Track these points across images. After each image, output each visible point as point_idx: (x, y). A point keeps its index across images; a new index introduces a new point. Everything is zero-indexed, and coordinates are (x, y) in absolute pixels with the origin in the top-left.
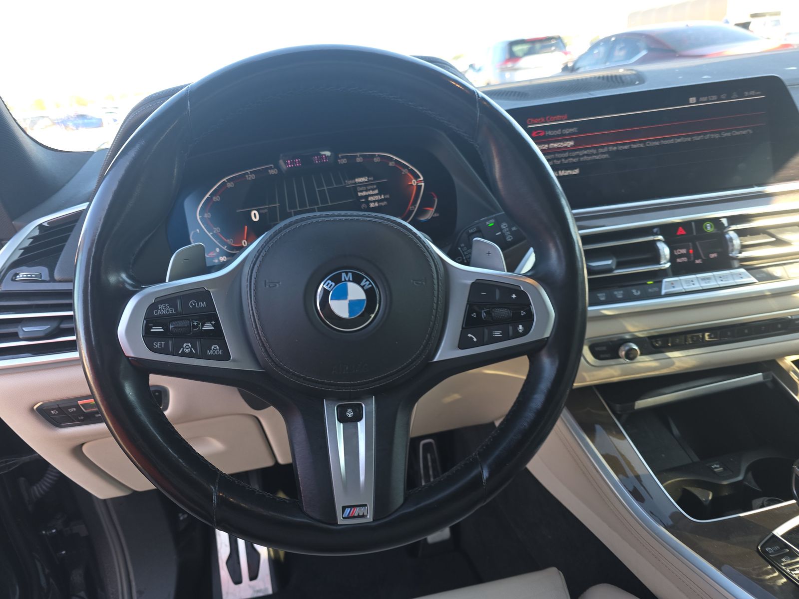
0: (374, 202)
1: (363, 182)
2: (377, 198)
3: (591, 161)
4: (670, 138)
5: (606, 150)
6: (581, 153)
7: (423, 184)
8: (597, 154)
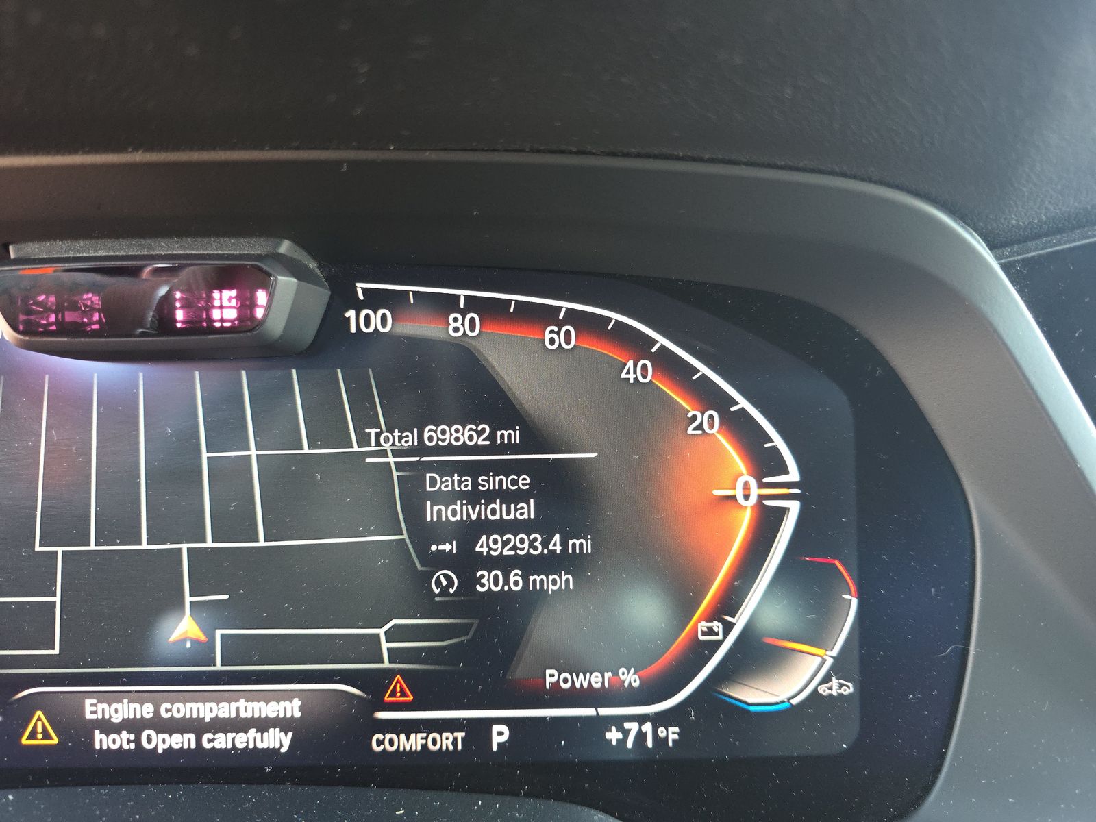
0: (505, 564)
1: (464, 449)
2: (523, 544)
7: (794, 507)
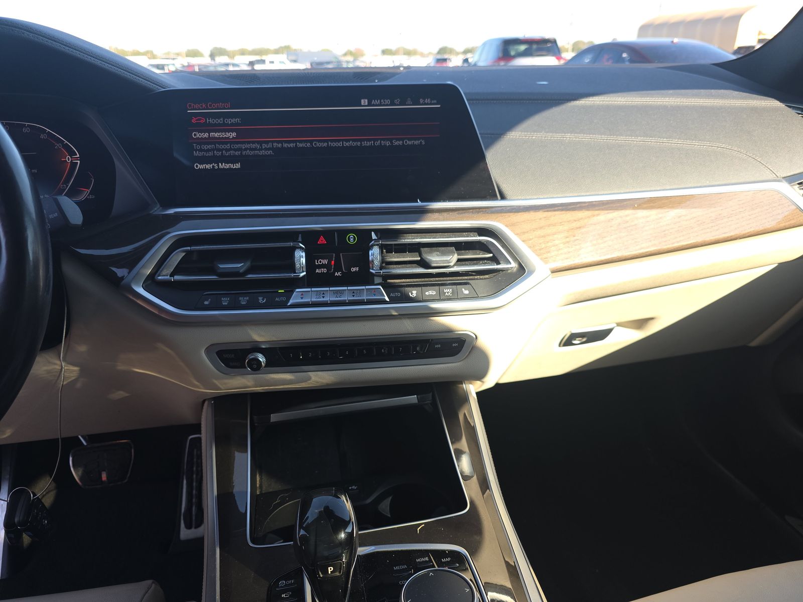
3: (254, 156)
4: (339, 141)
5: (270, 145)
6: (243, 146)
7: (79, 162)
8: (261, 149)
